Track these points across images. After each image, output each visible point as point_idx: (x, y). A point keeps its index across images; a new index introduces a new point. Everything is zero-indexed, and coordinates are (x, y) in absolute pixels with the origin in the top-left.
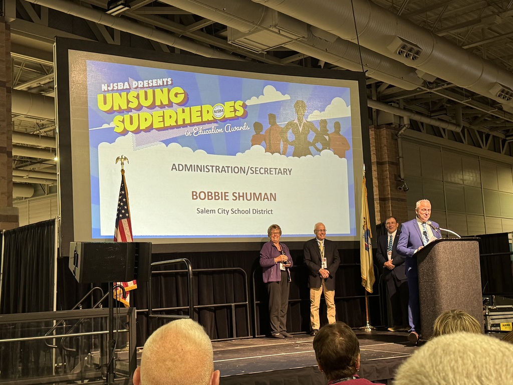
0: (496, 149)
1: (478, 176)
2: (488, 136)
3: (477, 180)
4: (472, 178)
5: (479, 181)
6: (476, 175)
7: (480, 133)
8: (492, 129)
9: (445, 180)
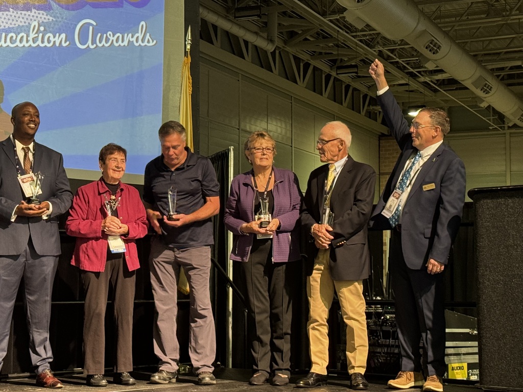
0: (316, 88)
1: (289, 128)
2: (307, 66)
3: (286, 133)
4: (279, 130)
5: (289, 135)
6: (286, 126)
7: (297, 60)
8: (313, 55)
9: (242, 126)
